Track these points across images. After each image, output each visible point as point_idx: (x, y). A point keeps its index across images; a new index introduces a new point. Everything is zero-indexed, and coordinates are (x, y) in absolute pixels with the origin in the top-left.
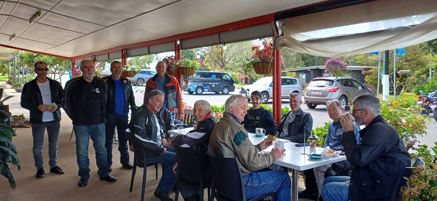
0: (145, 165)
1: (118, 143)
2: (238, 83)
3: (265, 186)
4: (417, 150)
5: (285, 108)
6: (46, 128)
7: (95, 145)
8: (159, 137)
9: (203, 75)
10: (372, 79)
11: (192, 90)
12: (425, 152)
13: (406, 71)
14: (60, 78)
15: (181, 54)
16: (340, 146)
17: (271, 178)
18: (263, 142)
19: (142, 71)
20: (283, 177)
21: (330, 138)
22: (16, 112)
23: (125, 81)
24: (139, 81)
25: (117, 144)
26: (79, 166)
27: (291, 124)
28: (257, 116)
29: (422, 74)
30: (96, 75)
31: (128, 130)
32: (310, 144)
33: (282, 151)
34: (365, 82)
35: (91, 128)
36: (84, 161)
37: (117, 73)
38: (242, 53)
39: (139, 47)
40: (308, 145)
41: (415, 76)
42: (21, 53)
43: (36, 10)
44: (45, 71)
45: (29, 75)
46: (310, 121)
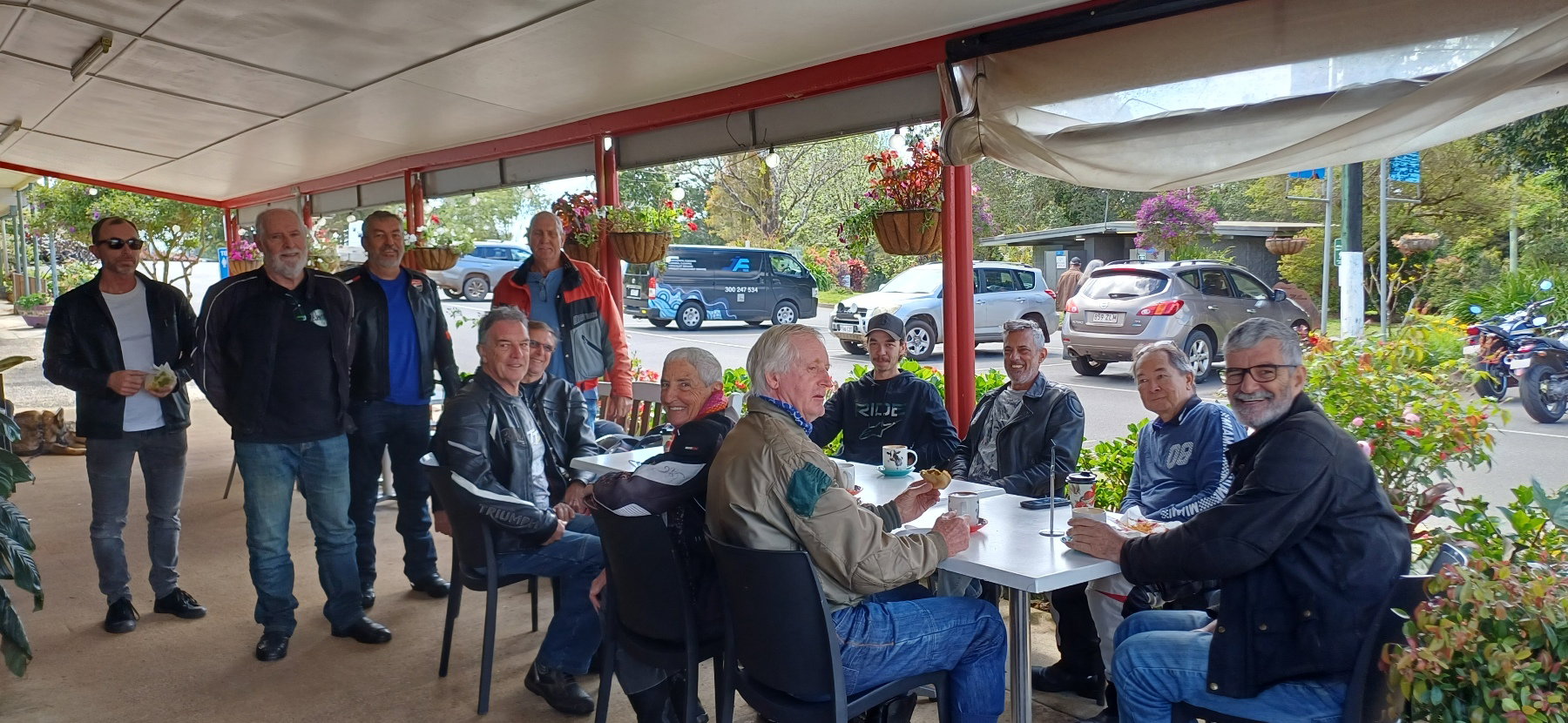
0: (492, 581)
1: (396, 506)
2: (825, 287)
3: (912, 651)
4: (1454, 516)
5: (988, 374)
6: (137, 453)
7: (313, 513)
8: (541, 480)
9: (702, 259)
10: (1306, 267)
11: (663, 315)
12: (1480, 522)
13: (1424, 237)
14: (186, 276)
15: (616, 185)
16: (1177, 505)
17: (933, 621)
18: (906, 493)
19: (479, 248)
20: (976, 617)
21: (1145, 478)
22: (30, 401)
23: (416, 284)
24: (469, 282)
25: (394, 509)
26: (257, 588)
27: (1005, 433)
28: (887, 404)
29: (1484, 247)
30: (316, 263)
31: (428, 459)
32: (1074, 498)
33: (974, 525)
34: (1281, 278)
35: (297, 453)
36: (277, 571)
37: (386, 256)
38: (841, 178)
39: (467, 161)
40: (1066, 504)
41: (1459, 255)
42: (43, 185)
43: (92, 32)
44: (131, 252)
45: (76, 264)
46: (1074, 421)
